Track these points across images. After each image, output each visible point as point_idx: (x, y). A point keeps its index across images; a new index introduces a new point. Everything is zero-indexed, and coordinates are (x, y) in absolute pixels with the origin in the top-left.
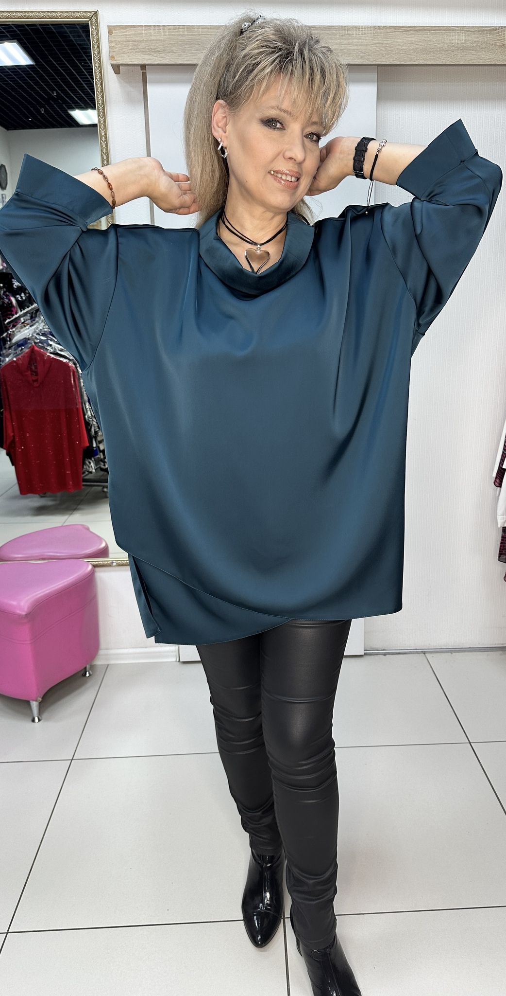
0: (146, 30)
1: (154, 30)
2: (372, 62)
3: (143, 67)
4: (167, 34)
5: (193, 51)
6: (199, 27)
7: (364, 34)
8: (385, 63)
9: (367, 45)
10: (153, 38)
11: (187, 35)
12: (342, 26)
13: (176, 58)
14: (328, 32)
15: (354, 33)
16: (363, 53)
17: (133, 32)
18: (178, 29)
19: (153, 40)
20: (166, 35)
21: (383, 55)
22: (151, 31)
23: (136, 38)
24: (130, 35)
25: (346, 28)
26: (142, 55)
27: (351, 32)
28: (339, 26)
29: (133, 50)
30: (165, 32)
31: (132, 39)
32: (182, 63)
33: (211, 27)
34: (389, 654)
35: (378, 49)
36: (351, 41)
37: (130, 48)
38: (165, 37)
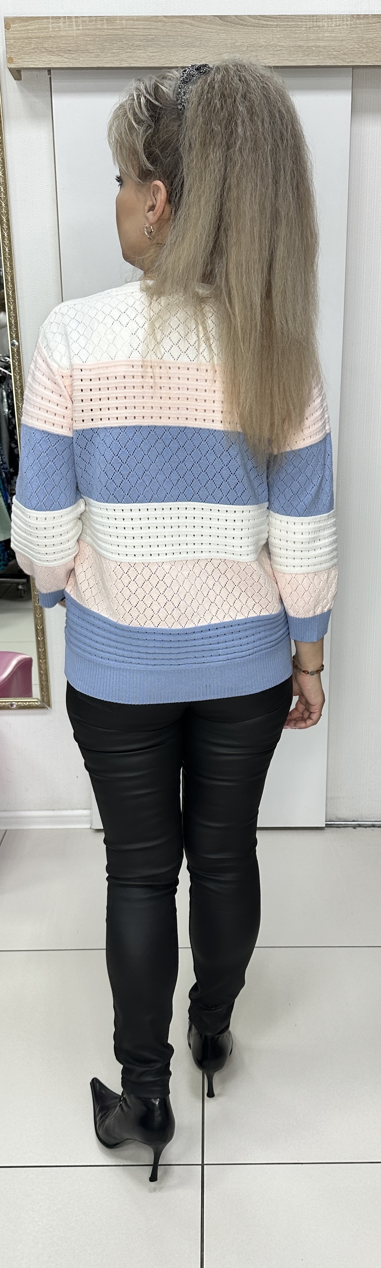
0: (54, 23)
1: (64, 23)
2: (348, 62)
3: (49, 70)
4: (81, 28)
6: (121, 18)
7: (339, 26)
8: (366, 64)
9: (342, 40)
10: (62, 33)
11: (108, 29)
12: (310, 16)
13: (92, 59)
14: (291, 23)
15: (325, 24)
16: (336, 51)
17: (37, 26)
18: (96, 21)
19: (63, 36)
20: (79, 30)
21: (363, 53)
22: (61, 24)
23: (42, 35)
24: (32, 30)
25: (315, 18)
26: (49, 56)
27: (321, 24)
28: (306, 16)
29: (36, 50)
30: (77, 25)
31: (36, 34)
32: (101, 65)
33: (139, 19)
35: (357, 46)
36: (321, 36)
37: (33, 46)
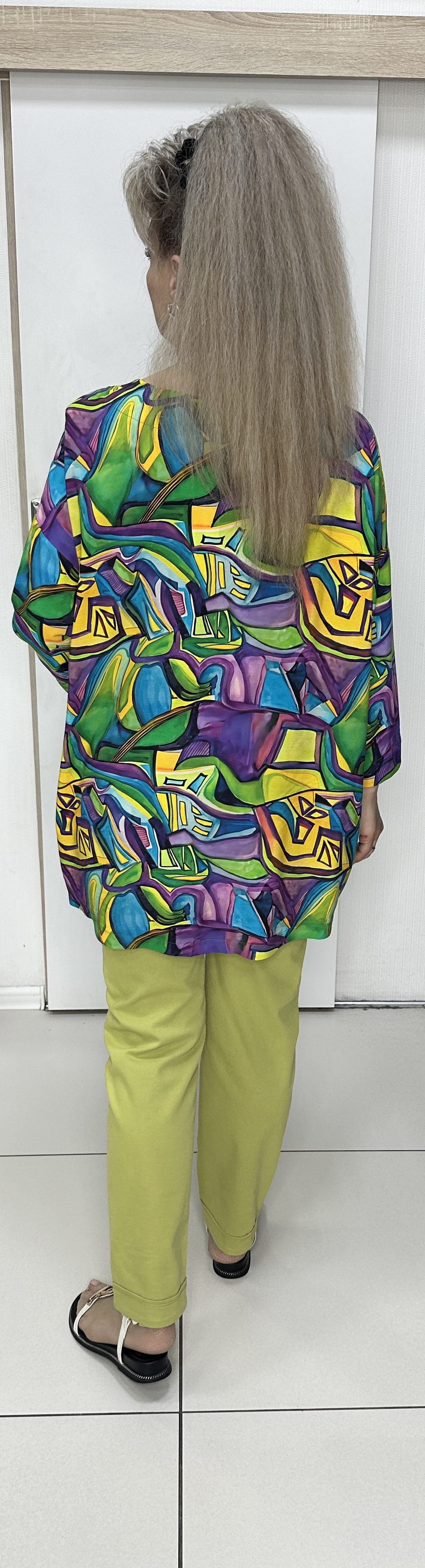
2: (367, 73)
3: (3, 73)
4: (41, 21)
5: (82, 50)
6: (91, 11)
7: (356, 28)
8: (388, 76)
9: (359, 46)
10: (18, 27)
11: (73, 23)
12: (321, 15)
13: (54, 59)
14: (298, 24)
15: (340, 26)
16: (352, 59)
18: (60, 13)
19: (19, 30)
20: (38, 23)
21: (385, 63)
22: (16, 16)
25: (327, 18)
26: (1, 54)
28: (316, 15)
30: (37, 18)
32: (64, 68)
33: (112, 12)
34: (371, 1007)
35: (378, 54)
36: (334, 40)
38: (39, 25)
